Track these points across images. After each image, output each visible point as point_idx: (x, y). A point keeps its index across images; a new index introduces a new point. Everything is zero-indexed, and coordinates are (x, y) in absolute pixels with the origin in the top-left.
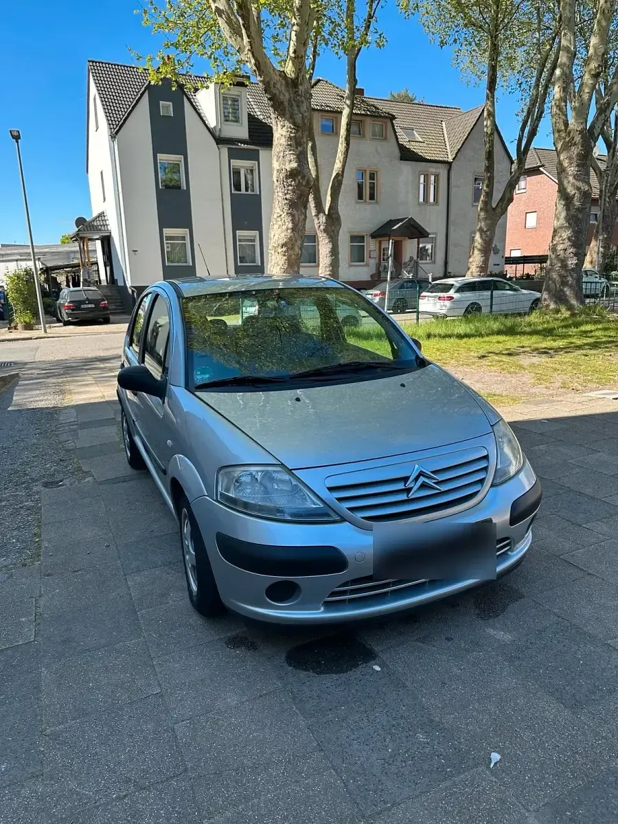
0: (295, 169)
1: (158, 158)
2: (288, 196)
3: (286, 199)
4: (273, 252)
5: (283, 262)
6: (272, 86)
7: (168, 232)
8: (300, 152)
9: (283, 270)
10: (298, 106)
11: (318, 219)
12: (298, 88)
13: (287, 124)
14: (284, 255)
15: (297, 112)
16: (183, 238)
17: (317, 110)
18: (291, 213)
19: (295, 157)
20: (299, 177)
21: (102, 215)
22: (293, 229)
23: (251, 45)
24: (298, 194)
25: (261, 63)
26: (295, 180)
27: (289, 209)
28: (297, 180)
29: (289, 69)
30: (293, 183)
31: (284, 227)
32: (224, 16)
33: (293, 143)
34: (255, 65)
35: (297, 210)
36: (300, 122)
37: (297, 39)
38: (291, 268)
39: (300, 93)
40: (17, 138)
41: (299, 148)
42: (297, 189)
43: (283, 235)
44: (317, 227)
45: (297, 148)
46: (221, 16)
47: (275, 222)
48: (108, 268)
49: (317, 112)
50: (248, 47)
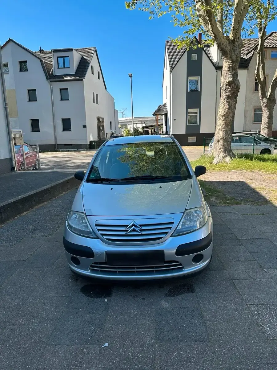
0: (231, 81)
1: (189, 79)
2: (227, 94)
3: (226, 95)
4: (219, 119)
5: (223, 124)
6: (221, 44)
7: (189, 110)
8: (235, 73)
9: (222, 128)
10: (234, 52)
11: (263, 101)
12: (235, 44)
13: (229, 61)
14: (223, 121)
15: (233, 55)
16: (196, 113)
17: (269, 48)
18: (228, 101)
19: (231, 75)
20: (233, 85)
21: (165, 104)
22: (229, 109)
23: (212, 28)
24: (232, 92)
25: (217, 35)
26: (231, 87)
27: (227, 99)
28: (232, 86)
29: (231, 36)
30: (230, 87)
31: (224, 108)
32: (202, 17)
33: (231, 69)
34: (214, 36)
35: (231, 100)
36: (234, 59)
37: (234, 22)
38: (226, 126)
39: (236, 45)
40: (131, 77)
41: (234, 71)
42: (232, 90)
43: (223, 112)
44: (262, 104)
45: (233, 71)
46: (200, 17)
47: (220, 106)
48: (166, 126)
49: (269, 49)
50: (211, 29)
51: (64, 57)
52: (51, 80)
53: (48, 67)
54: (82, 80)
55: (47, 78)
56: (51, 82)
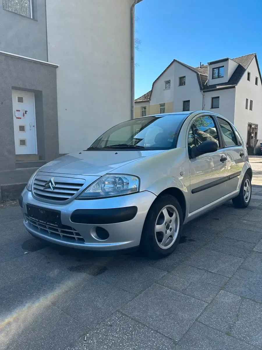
51: (219, 68)
52: (205, 90)
53: (203, 79)
54: (234, 87)
55: (201, 89)
56: (204, 92)
